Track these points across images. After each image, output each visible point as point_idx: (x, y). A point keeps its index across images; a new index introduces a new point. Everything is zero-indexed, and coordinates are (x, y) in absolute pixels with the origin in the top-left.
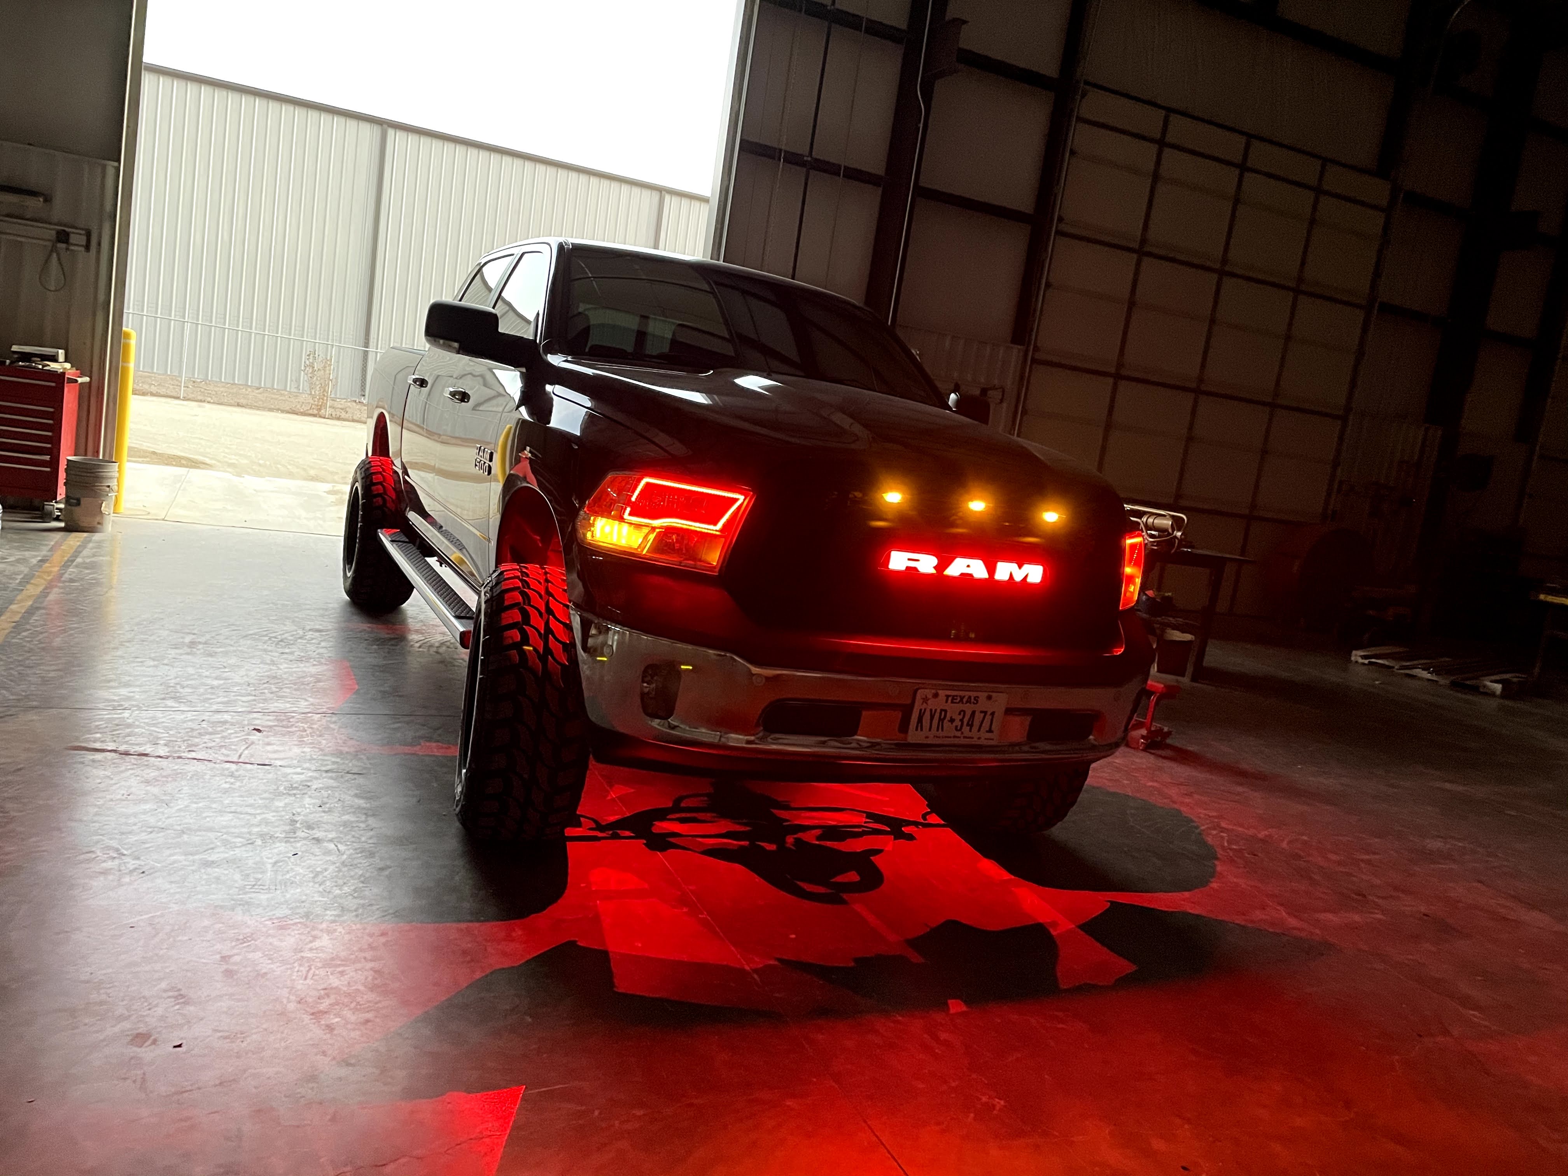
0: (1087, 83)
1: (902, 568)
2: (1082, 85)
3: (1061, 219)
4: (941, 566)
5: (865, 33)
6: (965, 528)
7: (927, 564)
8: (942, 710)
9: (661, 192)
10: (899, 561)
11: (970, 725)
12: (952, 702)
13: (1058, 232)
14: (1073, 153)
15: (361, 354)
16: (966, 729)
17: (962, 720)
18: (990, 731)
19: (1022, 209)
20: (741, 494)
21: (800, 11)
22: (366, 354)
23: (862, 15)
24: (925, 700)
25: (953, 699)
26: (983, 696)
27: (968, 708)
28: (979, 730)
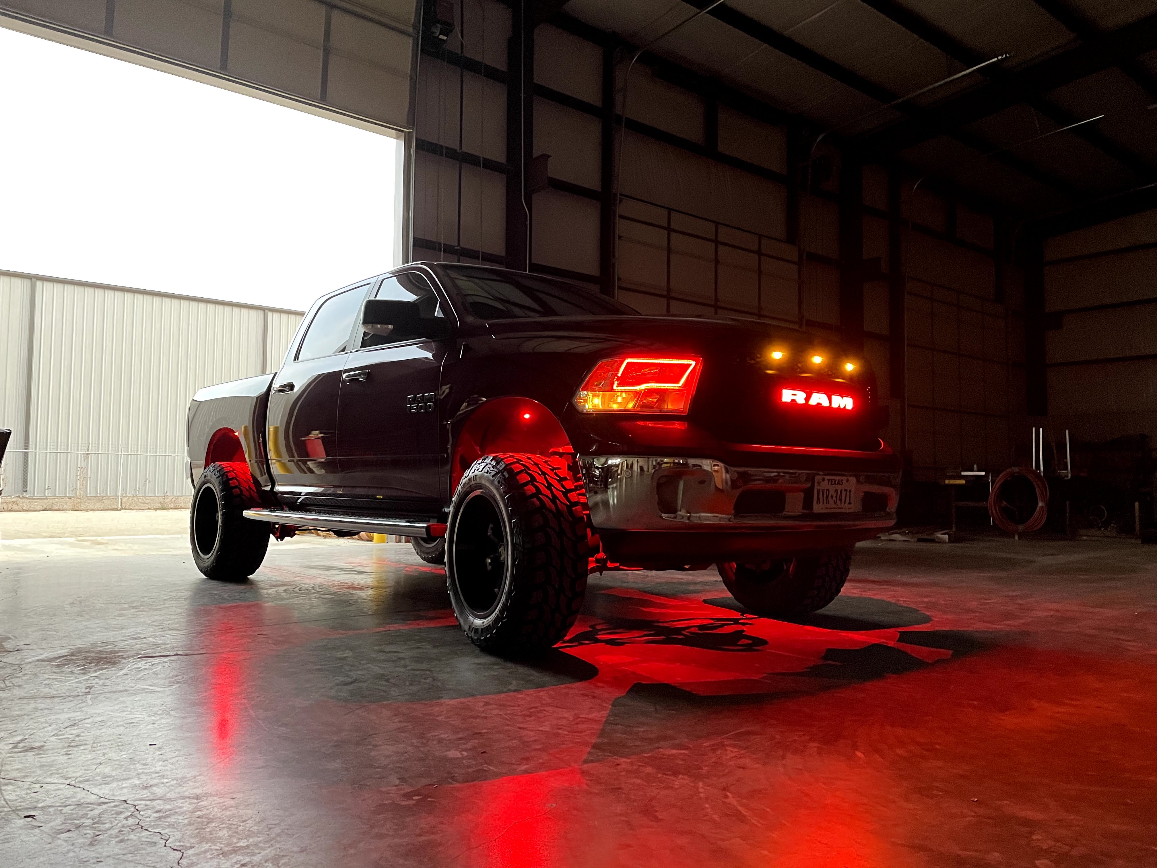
0: (621, 194)
1: (789, 400)
2: (619, 195)
3: (619, 279)
4: (807, 399)
5: (483, 167)
6: (811, 373)
7: (800, 397)
8: (827, 490)
9: (264, 311)
10: (787, 396)
11: (841, 500)
12: (831, 484)
13: (619, 288)
14: (620, 237)
15: (22, 455)
16: (839, 502)
17: (836, 497)
18: (850, 503)
19: (593, 274)
20: (693, 360)
21: (442, 155)
22: (26, 455)
23: (480, 155)
24: (819, 483)
25: (832, 482)
26: (844, 478)
27: (839, 487)
28: (845, 503)
